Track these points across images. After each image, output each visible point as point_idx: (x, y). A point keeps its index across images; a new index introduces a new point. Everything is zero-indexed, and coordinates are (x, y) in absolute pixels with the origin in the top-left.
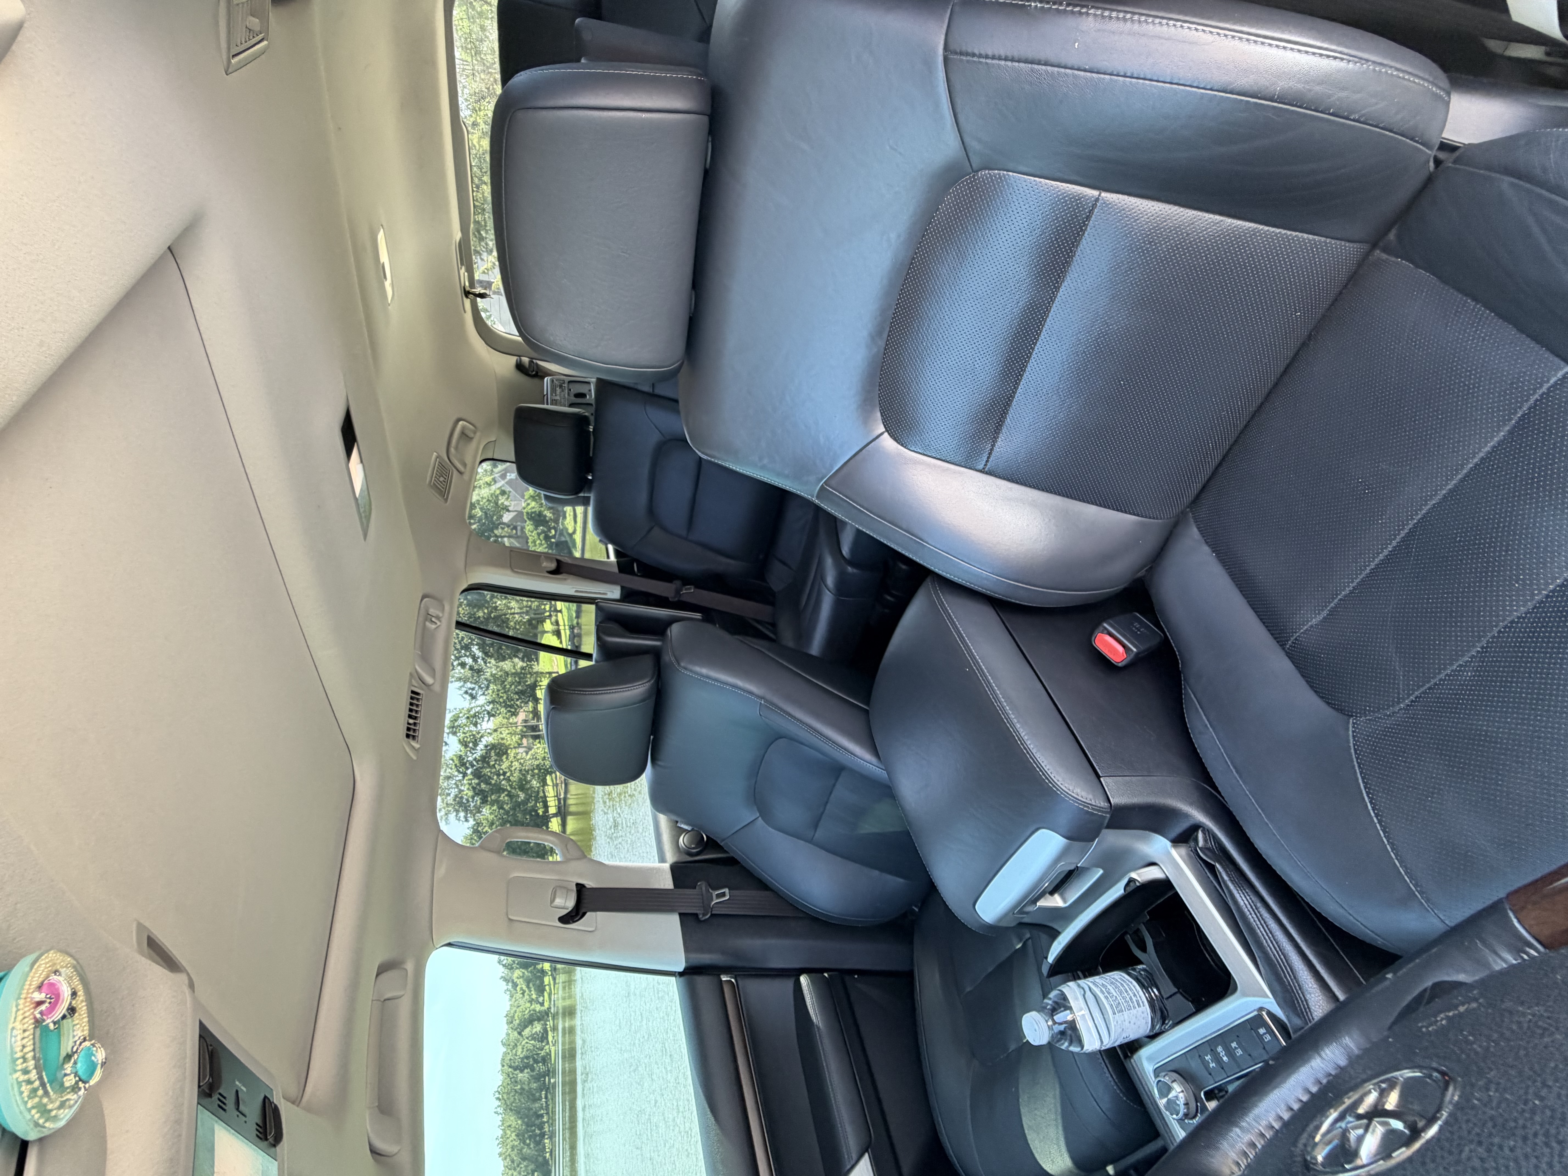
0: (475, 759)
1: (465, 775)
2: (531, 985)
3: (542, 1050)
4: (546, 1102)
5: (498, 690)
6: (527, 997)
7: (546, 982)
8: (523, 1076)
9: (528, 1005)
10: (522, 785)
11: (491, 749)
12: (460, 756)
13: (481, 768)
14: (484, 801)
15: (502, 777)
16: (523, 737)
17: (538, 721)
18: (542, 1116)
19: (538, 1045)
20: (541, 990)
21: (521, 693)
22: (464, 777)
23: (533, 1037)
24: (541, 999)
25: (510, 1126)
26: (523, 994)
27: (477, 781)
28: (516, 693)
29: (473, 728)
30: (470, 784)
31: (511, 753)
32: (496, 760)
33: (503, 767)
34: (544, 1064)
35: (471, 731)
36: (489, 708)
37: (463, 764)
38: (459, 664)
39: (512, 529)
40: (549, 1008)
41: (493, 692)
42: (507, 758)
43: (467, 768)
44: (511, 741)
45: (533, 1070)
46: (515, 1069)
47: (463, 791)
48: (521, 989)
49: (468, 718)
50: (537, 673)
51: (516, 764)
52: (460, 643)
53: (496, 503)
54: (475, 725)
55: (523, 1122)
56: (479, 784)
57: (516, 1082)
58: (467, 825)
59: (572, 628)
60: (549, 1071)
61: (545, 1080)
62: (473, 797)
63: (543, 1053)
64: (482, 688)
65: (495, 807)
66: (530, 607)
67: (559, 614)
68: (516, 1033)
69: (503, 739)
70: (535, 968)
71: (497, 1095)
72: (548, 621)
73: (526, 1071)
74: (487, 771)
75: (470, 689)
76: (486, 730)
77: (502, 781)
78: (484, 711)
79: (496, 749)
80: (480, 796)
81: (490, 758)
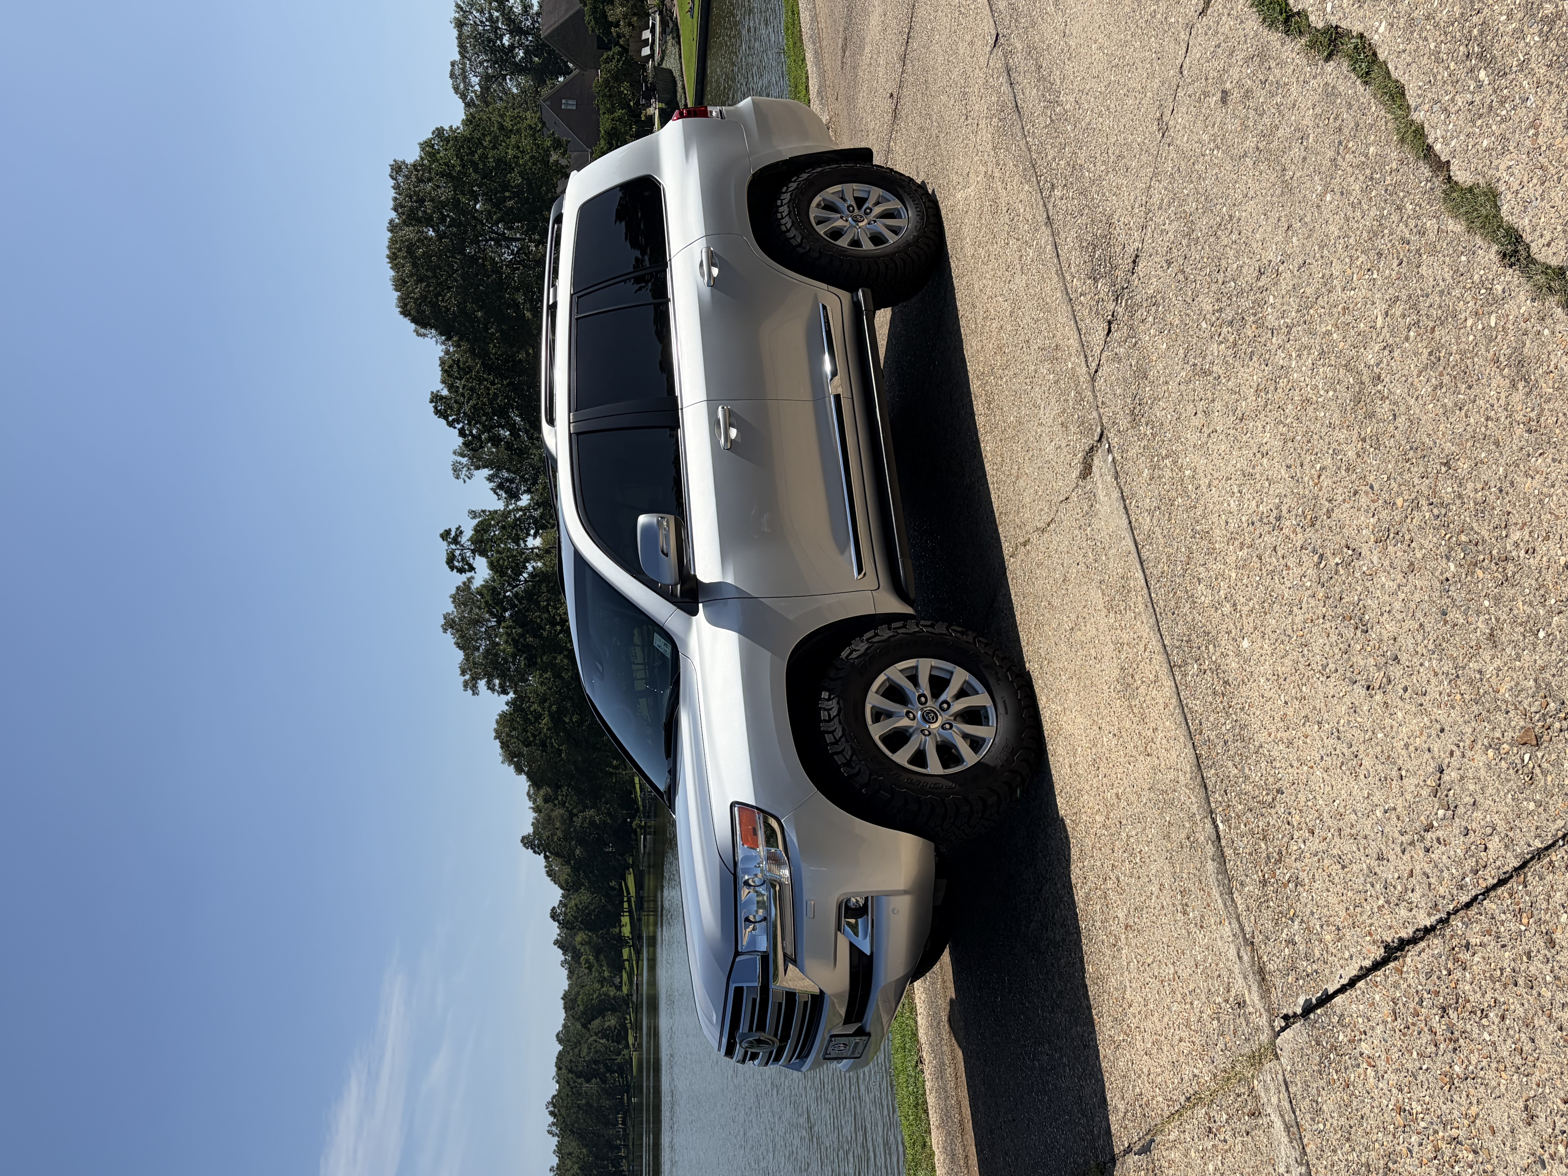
0: (516, 595)
1: (500, 620)
2: (602, 957)
3: (619, 1054)
4: (625, 1130)
6: (595, 974)
7: (625, 957)
8: (591, 1087)
9: (597, 986)
11: (541, 582)
12: (494, 589)
13: (527, 611)
14: (531, 664)
18: (618, 1148)
19: (613, 1046)
20: (617, 966)
22: (499, 623)
23: (604, 1033)
24: (617, 980)
25: (570, 1154)
26: (590, 968)
27: (519, 630)
29: (512, 546)
30: (508, 635)
32: (548, 600)
34: (621, 1075)
35: (509, 549)
36: (537, 514)
37: (499, 602)
38: (490, 439)
40: (630, 995)
43: (506, 610)
45: (604, 1081)
46: (579, 1077)
47: (498, 644)
48: (587, 961)
49: (503, 527)
52: (491, 403)
54: (516, 542)
55: (591, 1152)
56: (522, 635)
57: (580, 1094)
58: (505, 698)
60: (628, 1086)
61: (622, 1098)
62: (514, 656)
63: (619, 1059)
64: (526, 481)
65: (548, 675)
68: (579, 1026)
70: (608, 932)
71: (551, 1109)
73: (594, 1080)
75: (507, 480)
76: (532, 549)
77: (559, 633)
78: (528, 518)
79: (549, 582)
80: (524, 655)
81: (540, 596)
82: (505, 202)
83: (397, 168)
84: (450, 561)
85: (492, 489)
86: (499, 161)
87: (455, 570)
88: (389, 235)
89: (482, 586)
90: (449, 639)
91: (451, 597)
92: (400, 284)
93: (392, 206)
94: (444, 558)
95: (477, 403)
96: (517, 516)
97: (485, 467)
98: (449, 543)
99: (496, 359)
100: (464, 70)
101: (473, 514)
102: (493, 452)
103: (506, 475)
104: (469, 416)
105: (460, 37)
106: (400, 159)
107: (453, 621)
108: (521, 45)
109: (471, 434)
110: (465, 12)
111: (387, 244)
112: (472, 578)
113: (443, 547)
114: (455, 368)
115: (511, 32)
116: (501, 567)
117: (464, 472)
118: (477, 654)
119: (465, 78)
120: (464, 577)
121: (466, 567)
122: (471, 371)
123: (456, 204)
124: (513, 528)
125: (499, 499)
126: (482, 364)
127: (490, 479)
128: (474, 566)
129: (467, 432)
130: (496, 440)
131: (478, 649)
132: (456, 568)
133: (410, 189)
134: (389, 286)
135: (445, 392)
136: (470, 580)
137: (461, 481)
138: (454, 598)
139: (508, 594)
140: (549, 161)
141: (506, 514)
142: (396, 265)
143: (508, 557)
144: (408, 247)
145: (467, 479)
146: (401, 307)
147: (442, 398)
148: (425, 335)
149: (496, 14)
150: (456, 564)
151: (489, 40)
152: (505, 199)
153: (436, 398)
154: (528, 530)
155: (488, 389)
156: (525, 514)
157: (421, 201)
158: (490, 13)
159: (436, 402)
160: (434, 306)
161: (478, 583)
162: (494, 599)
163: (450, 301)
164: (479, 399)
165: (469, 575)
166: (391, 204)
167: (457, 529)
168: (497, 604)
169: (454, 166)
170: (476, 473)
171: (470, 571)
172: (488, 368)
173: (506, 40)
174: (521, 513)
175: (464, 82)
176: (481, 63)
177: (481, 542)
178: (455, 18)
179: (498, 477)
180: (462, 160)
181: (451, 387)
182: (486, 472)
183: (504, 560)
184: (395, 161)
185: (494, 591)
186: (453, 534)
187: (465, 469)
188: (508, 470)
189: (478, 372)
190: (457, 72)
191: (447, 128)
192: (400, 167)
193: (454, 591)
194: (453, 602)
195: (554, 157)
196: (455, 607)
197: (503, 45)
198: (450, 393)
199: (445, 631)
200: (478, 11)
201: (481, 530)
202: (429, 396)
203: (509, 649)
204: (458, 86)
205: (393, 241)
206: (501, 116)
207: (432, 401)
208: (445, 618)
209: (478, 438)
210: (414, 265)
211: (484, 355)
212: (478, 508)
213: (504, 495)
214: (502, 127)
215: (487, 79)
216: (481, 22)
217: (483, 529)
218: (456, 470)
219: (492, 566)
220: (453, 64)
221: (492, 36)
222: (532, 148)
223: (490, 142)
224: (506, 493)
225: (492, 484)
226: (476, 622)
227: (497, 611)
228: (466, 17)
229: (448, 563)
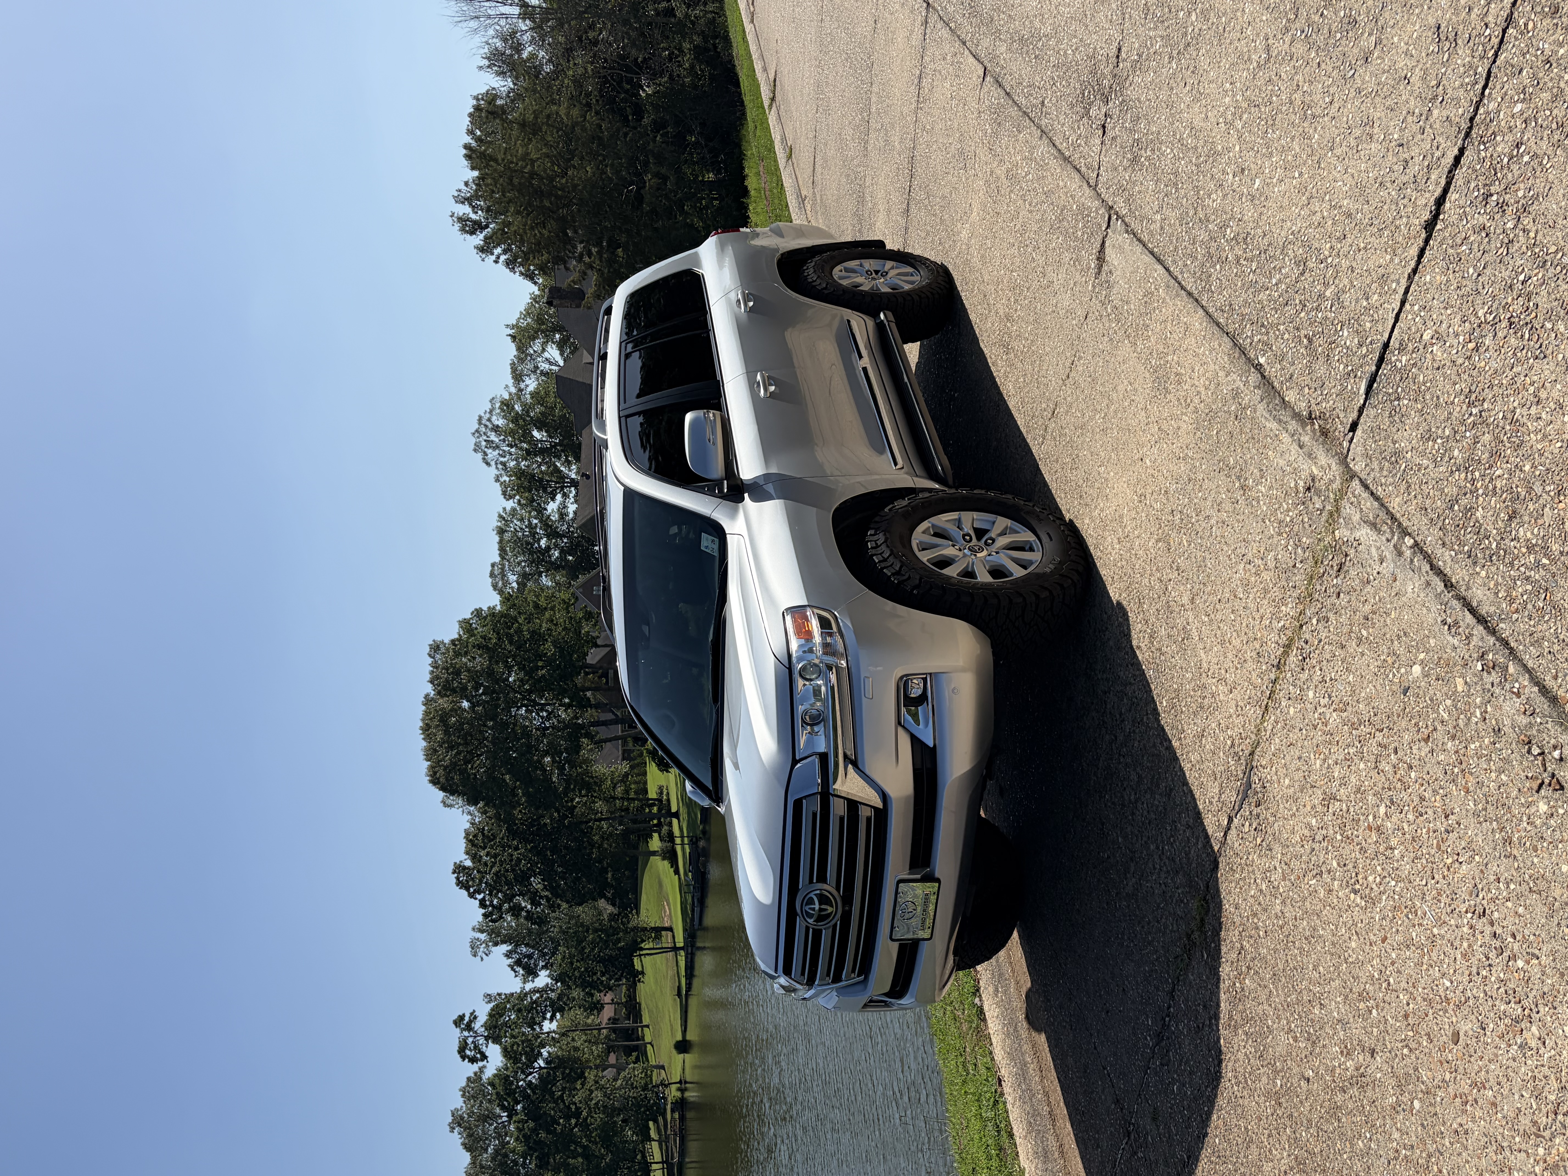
0: (530, 1084)
1: (511, 1113)
5: (572, 956)
10: (609, 1134)
11: (557, 1068)
13: (540, 1102)
15: (573, 1121)
16: (609, 1049)
17: (635, 1022)
21: (607, 962)
22: (510, 1116)
27: (531, 1124)
28: (602, 961)
29: (527, 1030)
30: (520, 1131)
31: (590, 1075)
33: (576, 1099)
35: (524, 1034)
36: (555, 993)
37: (510, 1093)
38: (511, 909)
39: (600, 677)
41: (564, 957)
42: (583, 1084)
43: (518, 1103)
44: (590, 1053)
47: (508, 1144)
49: (519, 1010)
50: (635, 929)
51: (598, 1095)
53: (578, 633)
54: (531, 1025)
56: (534, 1131)
59: (693, 842)
64: (545, 954)
66: (627, 809)
67: (675, 821)
69: (576, 1049)
72: (656, 836)
74: (549, 1108)
75: (525, 956)
76: (548, 1033)
77: (574, 1128)
78: (546, 1000)
79: (565, 1068)
80: (536, 1154)
81: (554, 1085)
82: (537, 670)
83: (435, 648)
84: (462, 1051)
85: (509, 966)
86: (533, 633)
87: (467, 1060)
88: (424, 708)
89: (495, 1076)
90: (456, 1139)
91: (460, 1090)
92: (431, 753)
93: (428, 679)
94: (456, 1048)
95: (500, 870)
96: (534, 998)
97: (504, 942)
98: (463, 1030)
99: (521, 824)
100: (503, 569)
101: (489, 997)
102: (512, 927)
103: (524, 950)
104: (491, 885)
105: (501, 542)
106: (438, 639)
107: (462, 1118)
108: (556, 546)
109: (492, 905)
110: (507, 521)
111: (421, 716)
112: (484, 1067)
113: (455, 1035)
114: (480, 837)
115: (548, 536)
116: (515, 1052)
117: (482, 950)
118: (485, 1156)
119: (503, 575)
120: (475, 1067)
121: (478, 1056)
122: (495, 838)
123: (490, 673)
124: (529, 1012)
125: (516, 976)
126: (507, 829)
127: (508, 955)
128: (487, 1054)
129: (488, 903)
130: (516, 911)
131: (486, 1150)
132: (468, 1057)
133: (447, 662)
134: (421, 756)
135: (468, 863)
136: (481, 1070)
137: (478, 958)
138: (464, 1092)
139: (520, 1084)
140: (580, 632)
141: (523, 996)
142: (428, 735)
143: (523, 1042)
144: (441, 717)
145: (484, 956)
146: (431, 776)
147: (465, 868)
148: (450, 806)
149: (535, 521)
150: (468, 1052)
151: (528, 543)
152: (537, 668)
153: (459, 869)
154: (544, 1014)
155: (512, 855)
156: (542, 996)
157: (457, 673)
158: (529, 521)
159: (459, 873)
160: (463, 772)
161: (490, 1071)
162: (506, 1089)
163: (479, 767)
164: (501, 865)
165: (480, 1064)
166: (428, 677)
167: (472, 1014)
168: (508, 1095)
169: (490, 639)
170: (494, 949)
171: (482, 1060)
172: (513, 833)
173: (543, 543)
174: (538, 995)
175: (503, 579)
176: (519, 563)
177: (495, 1027)
178: (497, 527)
179: (516, 952)
180: (498, 634)
181: (474, 857)
182: (505, 948)
183: (519, 1045)
184: (434, 641)
185: (506, 1080)
186: (467, 1019)
187: (484, 945)
188: (527, 945)
189: (503, 838)
190: (496, 573)
191: (485, 608)
192: (438, 646)
193: (464, 1084)
194: (463, 1096)
195: (585, 629)
196: (465, 1102)
197: (540, 547)
198: (474, 863)
199: (452, 1129)
200: (518, 520)
201: (496, 1014)
202: (452, 867)
203: (520, 1148)
204: (497, 583)
205: (427, 713)
206: (537, 596)
207: (454, 872)
208: (453, 1115)
209: (499, 908)
210: (446, 732)
211: (509, 821)
212: (493, 991)
213: (522, 972)
214: (536, 606)
215: (524, 578)
216: (521, 529)
217: (498, 1013)
218: (474, 947)
219: (506, 1053)
220: (493, 565)
221: (530, 540)
222: (565, 621)
223: (525, 619)
224: (524, 969)
225: (510, 960)
226: (485, 1118)
227: (509, 1104)
228: (508, 526)
229: (459, 1052)
